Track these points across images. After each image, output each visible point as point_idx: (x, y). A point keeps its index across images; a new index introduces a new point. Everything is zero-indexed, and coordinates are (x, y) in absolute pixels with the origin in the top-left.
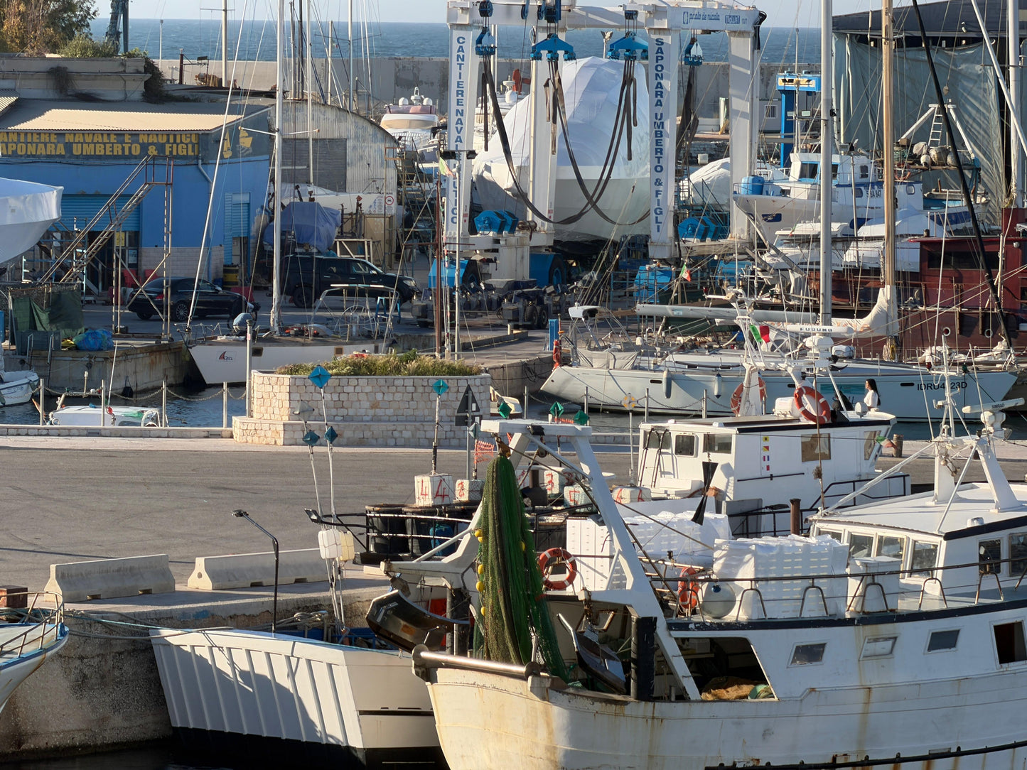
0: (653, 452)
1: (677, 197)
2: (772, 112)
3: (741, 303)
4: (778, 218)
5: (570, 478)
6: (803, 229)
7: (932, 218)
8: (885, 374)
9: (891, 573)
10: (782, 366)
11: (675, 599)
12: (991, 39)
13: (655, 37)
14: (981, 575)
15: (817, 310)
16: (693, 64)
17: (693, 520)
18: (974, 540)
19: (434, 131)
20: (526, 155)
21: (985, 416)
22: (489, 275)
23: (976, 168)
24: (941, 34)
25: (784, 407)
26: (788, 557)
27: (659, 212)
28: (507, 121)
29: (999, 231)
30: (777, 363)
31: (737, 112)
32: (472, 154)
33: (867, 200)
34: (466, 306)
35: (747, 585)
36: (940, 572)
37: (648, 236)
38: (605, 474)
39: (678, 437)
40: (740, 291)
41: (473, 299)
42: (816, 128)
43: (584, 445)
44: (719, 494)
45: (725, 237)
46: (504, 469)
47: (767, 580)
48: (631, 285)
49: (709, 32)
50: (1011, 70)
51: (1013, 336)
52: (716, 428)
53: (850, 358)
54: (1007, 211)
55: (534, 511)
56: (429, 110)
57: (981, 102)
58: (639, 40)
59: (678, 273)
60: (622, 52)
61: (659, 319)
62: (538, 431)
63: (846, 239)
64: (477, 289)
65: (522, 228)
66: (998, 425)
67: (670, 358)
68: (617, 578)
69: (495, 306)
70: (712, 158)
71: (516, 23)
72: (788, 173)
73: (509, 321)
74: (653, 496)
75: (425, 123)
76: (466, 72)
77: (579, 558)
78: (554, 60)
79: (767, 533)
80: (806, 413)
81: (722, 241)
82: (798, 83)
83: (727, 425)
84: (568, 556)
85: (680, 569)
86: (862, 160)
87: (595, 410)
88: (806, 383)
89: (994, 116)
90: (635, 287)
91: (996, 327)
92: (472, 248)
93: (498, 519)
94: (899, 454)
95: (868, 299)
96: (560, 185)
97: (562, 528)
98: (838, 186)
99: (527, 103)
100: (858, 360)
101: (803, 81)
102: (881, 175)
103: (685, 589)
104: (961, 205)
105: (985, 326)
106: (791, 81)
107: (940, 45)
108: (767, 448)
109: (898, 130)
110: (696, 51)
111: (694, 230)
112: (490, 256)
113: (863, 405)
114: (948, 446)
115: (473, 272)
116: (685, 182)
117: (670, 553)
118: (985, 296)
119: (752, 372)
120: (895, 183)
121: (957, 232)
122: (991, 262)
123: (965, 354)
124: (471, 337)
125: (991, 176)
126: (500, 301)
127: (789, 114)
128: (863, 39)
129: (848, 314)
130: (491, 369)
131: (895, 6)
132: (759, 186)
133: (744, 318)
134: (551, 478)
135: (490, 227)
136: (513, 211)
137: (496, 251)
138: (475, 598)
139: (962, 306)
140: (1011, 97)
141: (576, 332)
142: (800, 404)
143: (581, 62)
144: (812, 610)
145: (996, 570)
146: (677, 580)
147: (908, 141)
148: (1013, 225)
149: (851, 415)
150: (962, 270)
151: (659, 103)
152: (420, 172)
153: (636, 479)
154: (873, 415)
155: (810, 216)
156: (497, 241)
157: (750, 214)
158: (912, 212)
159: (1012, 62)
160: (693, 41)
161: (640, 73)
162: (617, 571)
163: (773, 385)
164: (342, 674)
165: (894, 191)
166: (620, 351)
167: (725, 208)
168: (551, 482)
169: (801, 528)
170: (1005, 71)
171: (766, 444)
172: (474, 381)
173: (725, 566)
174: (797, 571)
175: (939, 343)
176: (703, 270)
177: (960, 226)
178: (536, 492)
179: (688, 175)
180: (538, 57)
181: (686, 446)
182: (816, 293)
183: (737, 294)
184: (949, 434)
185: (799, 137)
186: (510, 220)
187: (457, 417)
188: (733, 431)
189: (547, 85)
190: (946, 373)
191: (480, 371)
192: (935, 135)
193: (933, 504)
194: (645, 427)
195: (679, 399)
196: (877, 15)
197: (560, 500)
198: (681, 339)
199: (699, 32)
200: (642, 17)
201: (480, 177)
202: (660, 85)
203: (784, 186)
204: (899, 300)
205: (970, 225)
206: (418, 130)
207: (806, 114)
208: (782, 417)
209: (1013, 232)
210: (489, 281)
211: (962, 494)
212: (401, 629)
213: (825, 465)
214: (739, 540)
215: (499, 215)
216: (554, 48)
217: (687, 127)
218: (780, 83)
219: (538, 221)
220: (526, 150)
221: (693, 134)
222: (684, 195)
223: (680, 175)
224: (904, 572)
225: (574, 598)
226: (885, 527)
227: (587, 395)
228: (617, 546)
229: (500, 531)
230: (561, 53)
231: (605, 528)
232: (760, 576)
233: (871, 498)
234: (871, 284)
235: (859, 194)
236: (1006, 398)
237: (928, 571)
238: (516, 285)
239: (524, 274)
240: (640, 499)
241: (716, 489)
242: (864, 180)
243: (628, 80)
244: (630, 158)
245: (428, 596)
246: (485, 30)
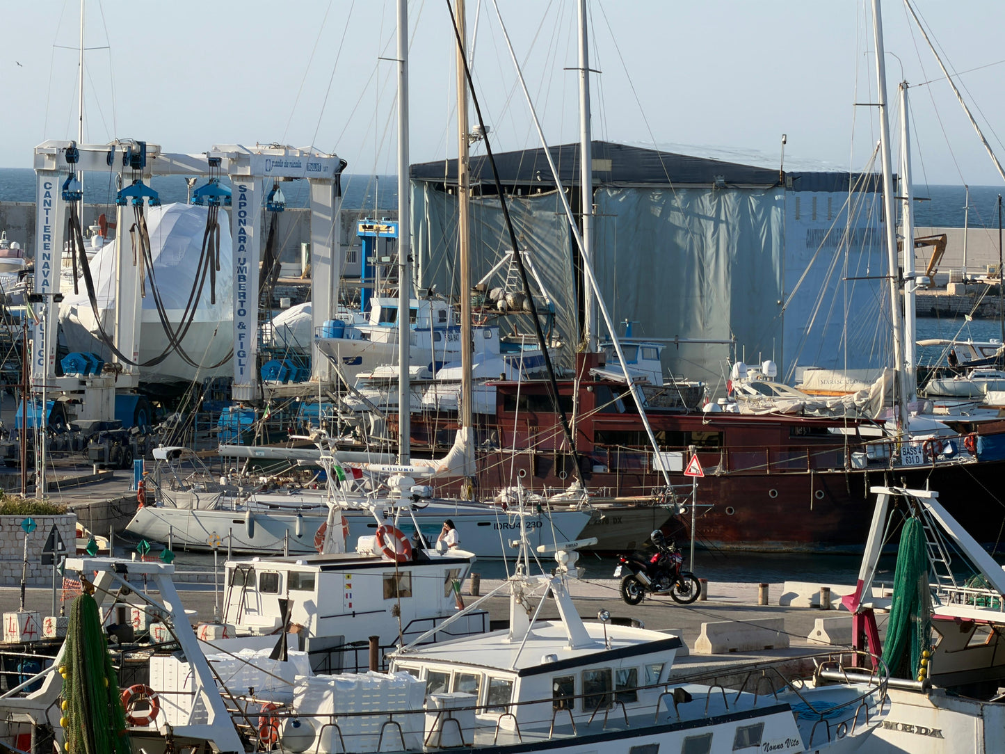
0: (238, 589)
1: (260, 340)
2: (352, 257)
3: (324, 444)
4: (358, 361)
5: (156, 616)
6: (383, 372)
7: (508, 361)
8: (463, 514)
9: (468, 709)
10: (365, 505)
11: (255, 734)
12: (564, 187)
13: (237, 183)
14: (555, 711)
15: (396, 452)
16: (275, 210)
17: (271, 657)
18: (549, 677)
19: (21, 274)
20: (111, 298)
21: (559, 556)
22: (75, 416)
23: (550, 313)
24: (516, 183)
25: (366, 545)
26: (367, 692)
27: (242, 354)
28: (92, 266)
29: (573, 375)
30: (359, 503)
31: (318, 258)
32: (59, 298)
33: (445, 344)
34: (52, 447)
35: (326, 720)
36: (515, 707)
37: (231, 379)
38: (187, 611)
39: (262, 574)
40: (324, 431)
41: (59, 440)
42: (395, 273)
43: (166, 582)
44: (303, 631)
45: (306, 380)
46: (88, 606)
47: (346, 715)
48: (215, 426)
49: (289, 179)
50: (585, 218)
51: (587, 477)
52: (299, 566)
53: (428, 498)
54: (581, 355)
55: (120, 647)
56: (16, 254)
57: (554, 249)
58: (222, 186)
59: (261, 415)
60: (206, 198)
61: (242, 460)
62: (122, 569)
63: (426, 382)
64: (64, 430)
65: (108, 370)
66: (572, 564)
67: (252, 498)
68: (199, 714)
69: (80, 446)
70: (294, 302)
71: (102, 169)
72: (368, 317)
73: (95, 461)
74: (238, 632)
75: (13, 266)
76: (53, 217)
77: (161, 695)
78: (139, 205)
79: (347, 669)
80: (388, 551)
81: (304, 383)
82: (378, 229)
83: (310, 563)
84: (151, 692)
85: (261, 705)
86: (439, 305)
87: (178, 549)
88: (389, 522)
89: (568, 263)
90: (218, 429)
91: (570, 469)
92: (59, 389)
93: (83, 655)
94: (476, 592)
95: (446, 440)
96: (145, 327)
97: (146, 664)
98: (417, 330)
99: (112, 248)
100: (437, 500)
101: (383, 227)
102: (458, 319)
103: (265, 724)
104: (537, 348)
105: (559, 469)
106: (371, 227)
107: (516, 193)
108: (350, 585)
109: (474, 276)
110: (279, 197)
111: (276, 373)
112: (76, 397)
113: (444, 544)
114: (523, 585)
115: (59, 414)
116: (268, 326)
117: (251, 689)
118: (560, 438)
119: (335, 511)
120: (472, 327)
121: (532, 375)
122: (566, 405)
123: (540, 494)
124: (57, 477)
125: (565, 321)
126: (86, 441)
127: (369, 259)
128: (440, 187)
129: (426, 455)
130: (77, 508)
131: (471, 155)
132: (340, 330)
133: (327, 459)
134: (137, 616)
135: (76, 370)
136: (98, 353)
137: (82, 392)
138: (59, 734)
139: (537, 448)
140: (584, 246)
141: (160, 473)
142: (382, 542)
143: (166, 208)
144: (390, 745)
145: (569, 706)
146: (257, 715)
147: (485, 286)
148: (587, 369)
149: (432, 553)
150: (539, 413)
151: (242, 248)
152: (7, 314)
153: (221, 618)
154: (453, 553)
155: (389, 360)
156: (83, 383)
157: (332, 357)
158: (489, 356)
159: (585, 211)
160: (275, 188)
161: (223, 219)
162: (199, 708)
163: (356, 523)
165: (471, 336)
166: (203, 491)
167: (306, 351)
168: (137, 619)
169: (380, 665)
170: (578, 220)
171: (348, 581)
172: (60, 521)
173: (303, 702)
174: (375, 706)
175: (515, 484)
176: (285, 411)
177: (536, 370)
178: (121, 628)
179: (271, 318)
180: (123, 203)
181: (270, 583)
182: (395, 435)
183: (320, 434)
184: (524, 572)
185: (379, 281)
186: (96, 362)
187: (43, 556)
188: (316, 569)
189: (132, 230)
190: (521, 513)
191: (67, 511)
192: (510, 281)
193: (508, 641)
194: (231, 564)
195: (262, 538)
196: (453, 164)
197: (147, 638)
198: (263, 480)
199: (281, 179)
200: (225, 165)
201: (67, 320)
202: (242, 231)
203: (365, 330)
204: (476, 443)
205: (544, 368)
206: (5, 274)
207: (386, 259)
208: (364, 555)
209: (586, 376)
210: (74, 422)
211: (537, 632)
213: (404, 602)
214: (320, 676)
215: (85, 357)
216: (139, 194)
217: (270, 270)
218: (361, 230)
219: (124, 364)
220: (112, 293)
221: (275, 279)
222: (266, 339)
223: (263, 318)
224: (480, 708)
225: (156, 734)
226: (461, 664)
227: (171, 534)
228: (199, 683)
229: (83, 666)
230: (146, 199)
231: (187, 664)
232: (339, 711)
233: (452, 634)
234: (449, 427)
235: (437, 338)
236: (580, 538)
237: (503, 707)
238: (101, 426)
239: (110, 415)
240: (225, 636)
241: (299, 626)
242: (442, 324)
243: (212, 226)
244: (213, 302)
245: (15, 731)
246: (72, 176)
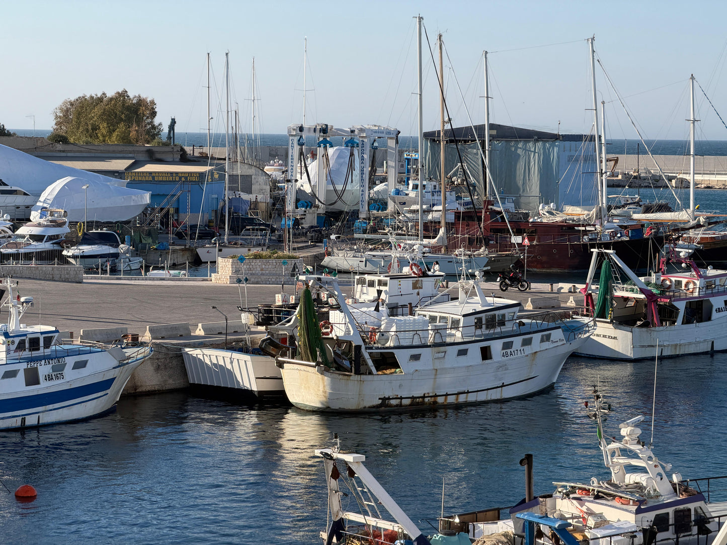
0: (360, 286)
1: (369, 196)
2: (402, 166)
3: (391, 233)
4: (404, 203)
5: (330, 296)
6: (414, 207)
7: (459, 204)
8: (442, 258)
9: (444, 329)
10: (405, 256)
11: (368, 339)
12: (479, 140)
13: (361, 139)
14: (476, 329)
15: (418, 236)
16: (374, 149)
17: (375, 310)
18: (473, 317)
19: (283, 172)
20: (315, 181)
21: (477, 273)
22: (302, 224)
23: (474, 186)
24: (462, 139)
25: (406, 270)
26: (408, 323)
27: (362, 201)
28: (309, 169)
29: (482, 208)
30: (403, 255)
31: (390, 166)
32: (296, 181)
33: (436, 197)
34: (294, 235)
35: (393, 333)
36: (461, 328)
37: (359, 210)
38: (343, 294)
39: (368, 281)
40: (391, 229)
41: (297, 232)
42: (417, 172)
43: (335, 284)
44: (383, 301)
45: (386, 210)
46: (307, 293)
47: (400, 331)
48: (353, 227)
49: (379, 138)
50: (487, 151)
51: (487, 245)
52: (382, 278)
53: (430, 253)
54: (485, 201)
55: (318, 307)
56: (281, 165)
57: (475, 163)
58: (355, 140)
59: (369, 223)
60: (350, 144)
61: (363, 239)
62: (319, 279)
63: (429, 211)
64: (298, 228)
65: (314, 207)
66: (481, 276)
67: (366, 253)
68: (348, 331)
69: (305, 234)
70: (381, 182)
71: (312, 134)
72: (408, 188)
73: (310, 240)
74: (360, 301)
75: (280, 169)
76: (295, 151)
77: (335, 325)
78: (325, 147)
79: (400, 315)
80: (414, 272)
81: (385, 212)
82: (412, 156)
83: (386, 276)
84: (330, 323)
85: (369, 328)
86: (434, 183)
87: (340, 272)
88: (414, 262)
89: (481, 168)
90: (354, 228)
91: (481, 242)
92: (297, 214)
93: (305, 311)
94: (447, 287)
95: (436, 232)
96: (328, 191)
97: (328, 313)
98: (426, 192)
99: (316, 163)
100: (433, 253)
101: (413, 155)
102: (441, 188)
103: (371, 335)
104: (469, 199)
105: (477, 242)
106: (409, 155)
107: (462, 142)
108: (400, 285)
109: (446, 173)
110: (376, 144)
111: (375, 208)
112: (303, 217)
113: (434, 269)
114: (464, 284)
115: (297, 222)
116: (372, 191)
117: (366, 322)
118: (477, 231)
119: (395, 258)
120: (445, 191)
121: (468, 209)
122: (480, 219)
123: (470, 251)
124: (296, 245)
125: (479, 189)
126: (306, 233)
127: (409, 167)
128: (434, 140)
129: (429, 237)
130: (303, 257)
131: (445, 129)
132: (398, 192)
133: (392, 239)
134: (324, 296)
135: (303, 207)
136: (311, 201)
137: (305, 215)
138: (297, 339)
139: (469, 235)
140: (487, 162)
141: (333, 244)
142: (412, 269)
143: (335, 148)
144: (416, 342)
145: (481, 328)
146: (368, 332)
147: (450, 176)
148: (487, 206)
149: (430, 273)
150: (469, 222)
151: (362, 163)
152: (278, 187)
153: (354, 296)
154: (437, 273)
155: (416, 203)
156: (305, 212)
157: (395, 202)
158: (452, 202)
159: (487, 149)
160: (375, 141)
161: (356, 152)
162: (347, 329)
163: (402, 262)
164: (250, 364)
165: (445, 193)
166: (349, 251)
167: (386, 200)
168: (324, 297)
169: (412, 313)
170: (484, 152)
171: (400, 283)
172: (297, 261)
173: (386, 327)
174: (411, 328)
175: (461, 248)
176: (378, 222)
177: (469, 207)
178: (318, 300)
179: (373, 188)
180: (320, 146)
181: (371, 284)
182: (418, 230)
183: (390, 230)
184: (464, 279)
185: (412, 175)
186: (310, 204)
187: (291, 274)
188: (388, 279)
189: (323, 156)
190: (463, 258)
191: (300, 258)
192: (460, 174)
193: (458, 304)
194: (357, 277)
195: (370, 267)
196: (439, 132)
197: (327, 303)
198: (370, 247)
199: (377, 137)
200: (356, 132)
201: (299, 189)
202: (363, 156)
203: (407, 192)
204: (447, 233)
205: (472, 206)
206: (277, 172)
207: (414, 167)
208: (405, 274)
209: (487, 209)
210: (302, 226)
211: (469, 301)
212: (271, 349)
213: (420, 291)
214: (391, 317)
215: (306, 202)
216: (326, 143)
217: (373, 171)
218: (405, 156)
219: (320, 204)
220: (316, 179)
221: (375, 174)
222: (371, 196)
223: (370, 188)
224: (448, 328)
225: (332, 338)
226: (441, 312)
227: (337, 266)
228: (347, 320)
229: (306, 314)
230: (328, 145)
231: (343, 314)
232: (398, 330)
233: (436, 302)
234: (437, 227)
235: (433, 195)
236: (484, 267)
237: (457, 328)
238: (312, 227)
239: (315, 223)
240: (355, 303)
241: (382, 299)
242: (435, 190)
243: (352, 154)
244: (352, 182)
245: (280, 337)
246: (301, 137)
